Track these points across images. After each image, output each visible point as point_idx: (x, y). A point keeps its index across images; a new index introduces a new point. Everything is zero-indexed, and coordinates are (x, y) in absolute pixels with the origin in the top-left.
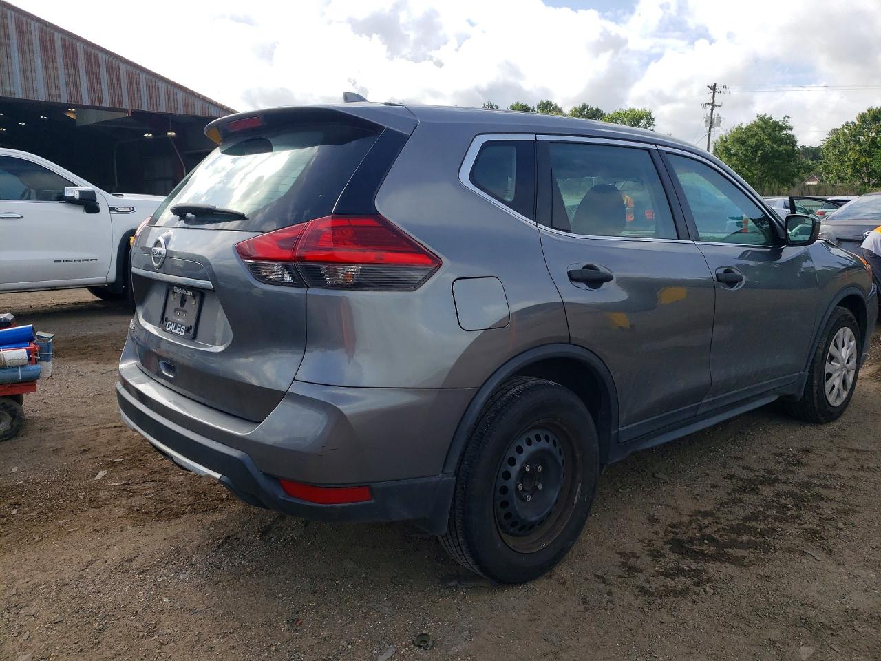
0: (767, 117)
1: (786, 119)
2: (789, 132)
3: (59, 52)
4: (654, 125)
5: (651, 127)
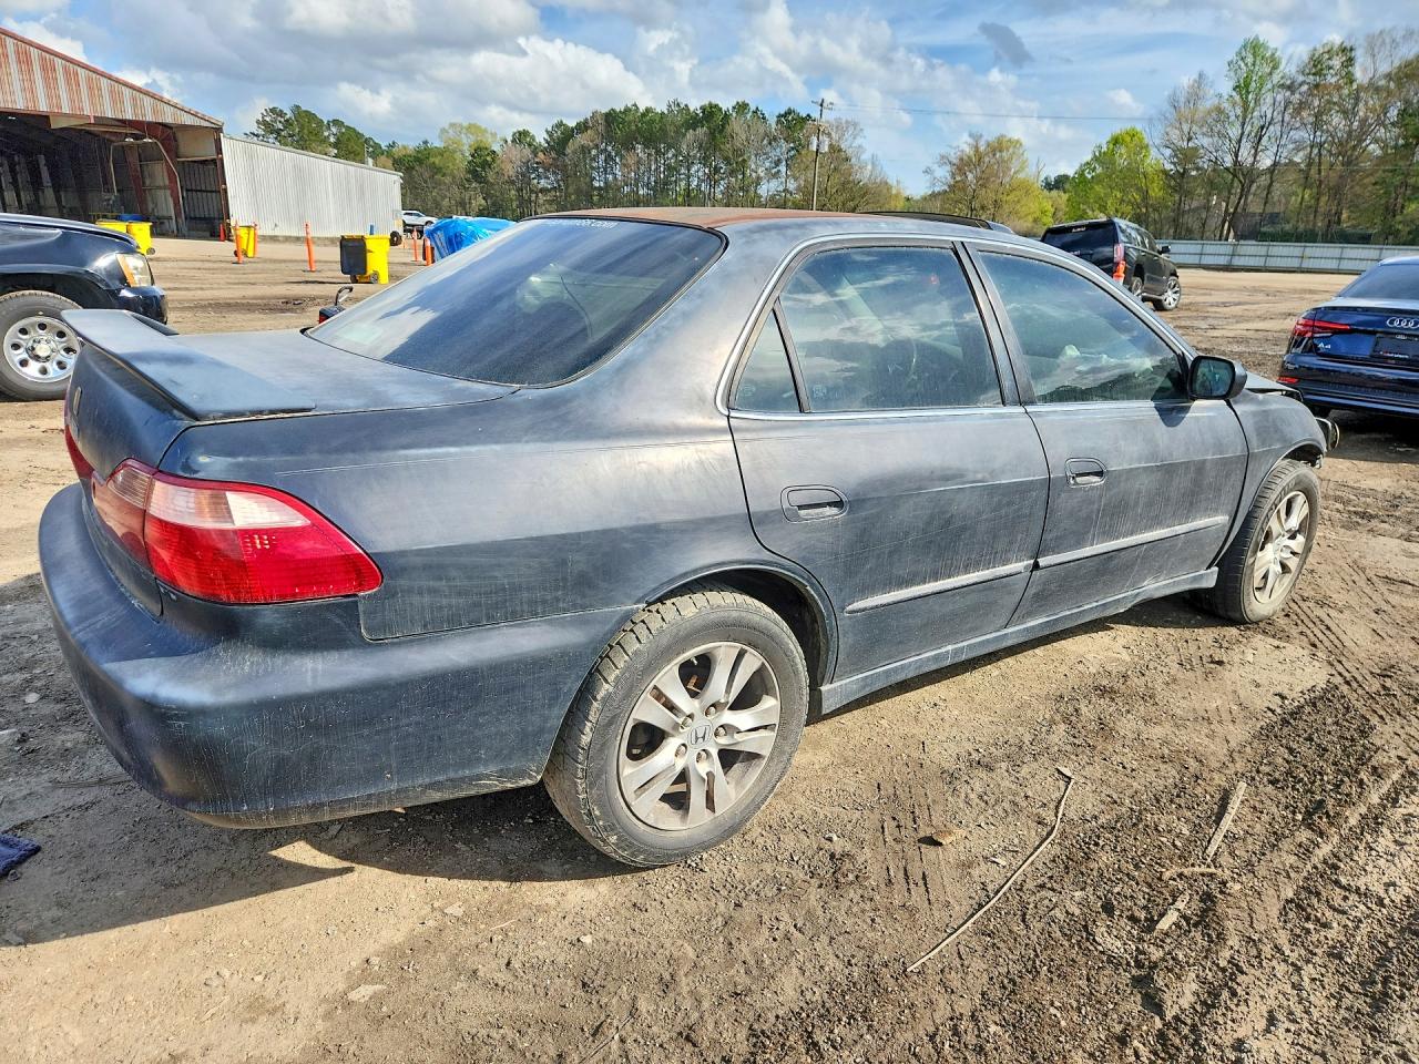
3: (12, 57)
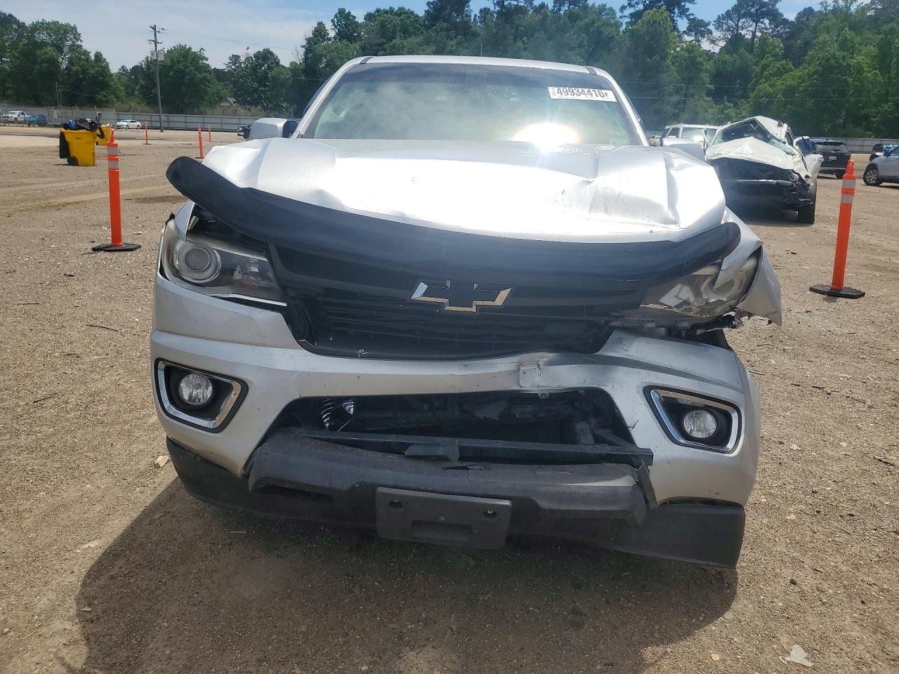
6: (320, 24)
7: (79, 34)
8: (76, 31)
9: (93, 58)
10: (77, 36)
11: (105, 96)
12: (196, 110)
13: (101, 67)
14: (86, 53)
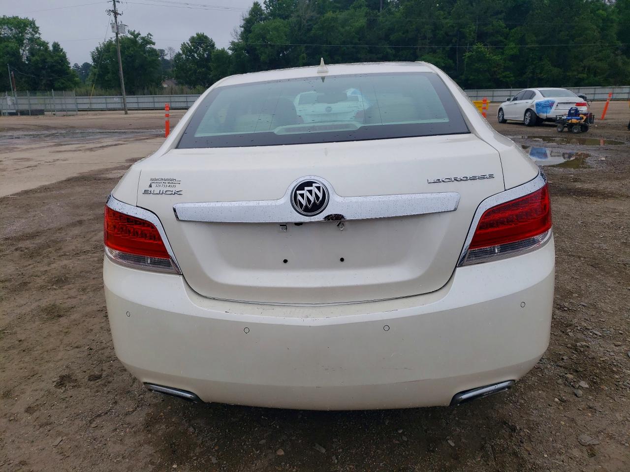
0: (136, 33)
1: (150, 36)
2: (153, 46)
4: (39, 33)
5: (37, 35)
6: (256, 5)
7: (38, 28)
8: (34, 24)
9: (51, 48)
10: (36, 29)
11: (63, 83)
12: (146, 91)
13: (59, 56)
14: (45, 44)
